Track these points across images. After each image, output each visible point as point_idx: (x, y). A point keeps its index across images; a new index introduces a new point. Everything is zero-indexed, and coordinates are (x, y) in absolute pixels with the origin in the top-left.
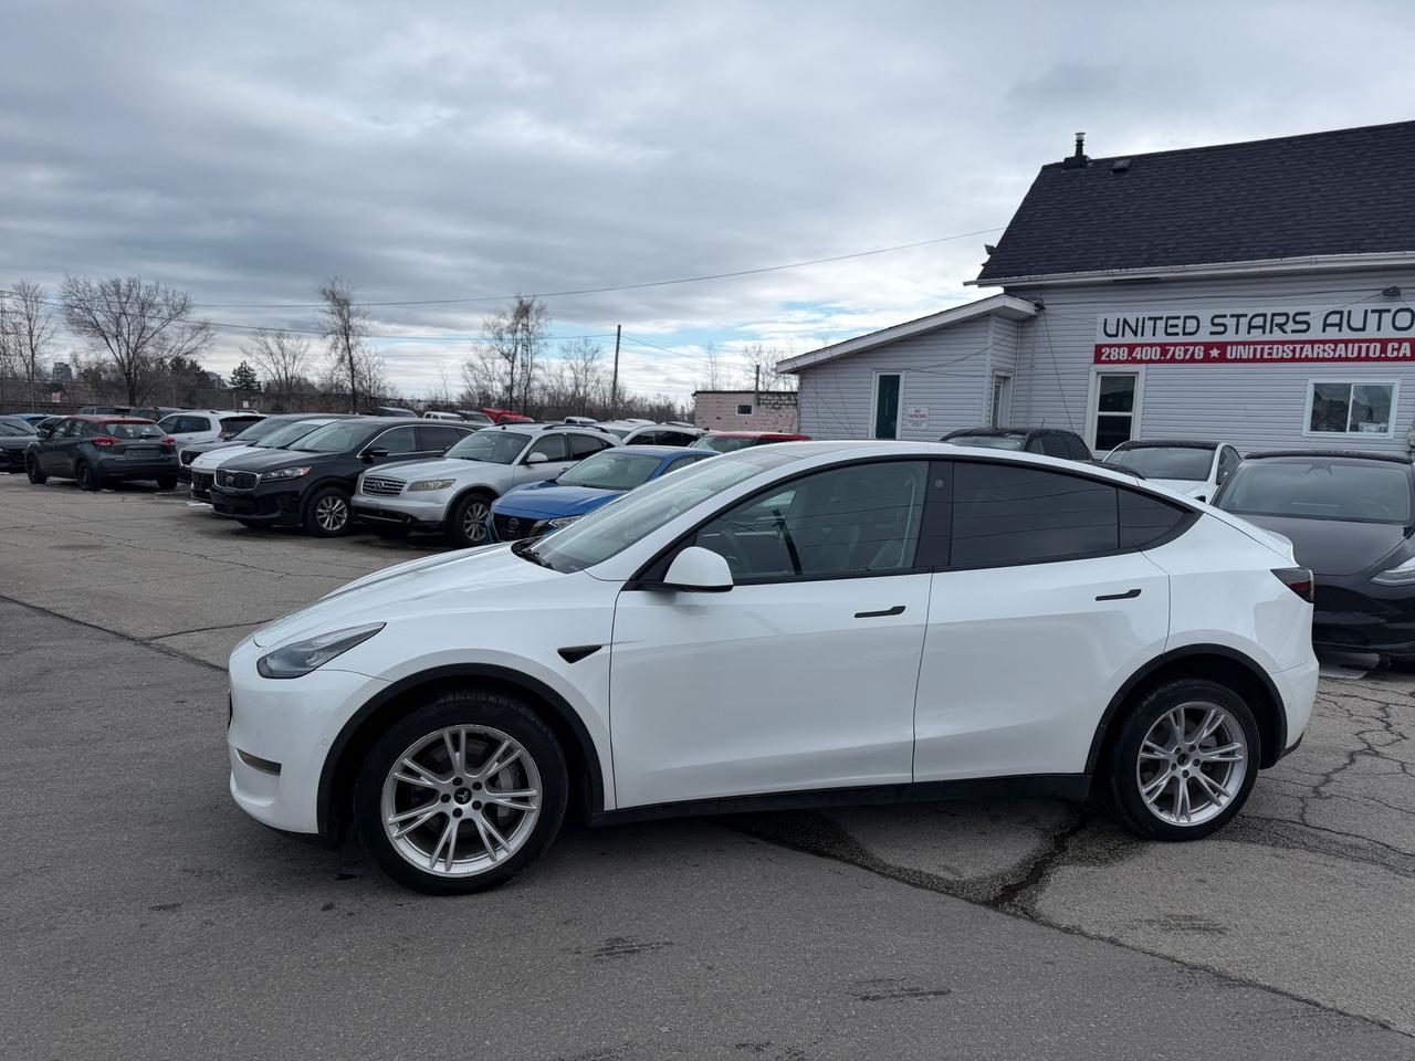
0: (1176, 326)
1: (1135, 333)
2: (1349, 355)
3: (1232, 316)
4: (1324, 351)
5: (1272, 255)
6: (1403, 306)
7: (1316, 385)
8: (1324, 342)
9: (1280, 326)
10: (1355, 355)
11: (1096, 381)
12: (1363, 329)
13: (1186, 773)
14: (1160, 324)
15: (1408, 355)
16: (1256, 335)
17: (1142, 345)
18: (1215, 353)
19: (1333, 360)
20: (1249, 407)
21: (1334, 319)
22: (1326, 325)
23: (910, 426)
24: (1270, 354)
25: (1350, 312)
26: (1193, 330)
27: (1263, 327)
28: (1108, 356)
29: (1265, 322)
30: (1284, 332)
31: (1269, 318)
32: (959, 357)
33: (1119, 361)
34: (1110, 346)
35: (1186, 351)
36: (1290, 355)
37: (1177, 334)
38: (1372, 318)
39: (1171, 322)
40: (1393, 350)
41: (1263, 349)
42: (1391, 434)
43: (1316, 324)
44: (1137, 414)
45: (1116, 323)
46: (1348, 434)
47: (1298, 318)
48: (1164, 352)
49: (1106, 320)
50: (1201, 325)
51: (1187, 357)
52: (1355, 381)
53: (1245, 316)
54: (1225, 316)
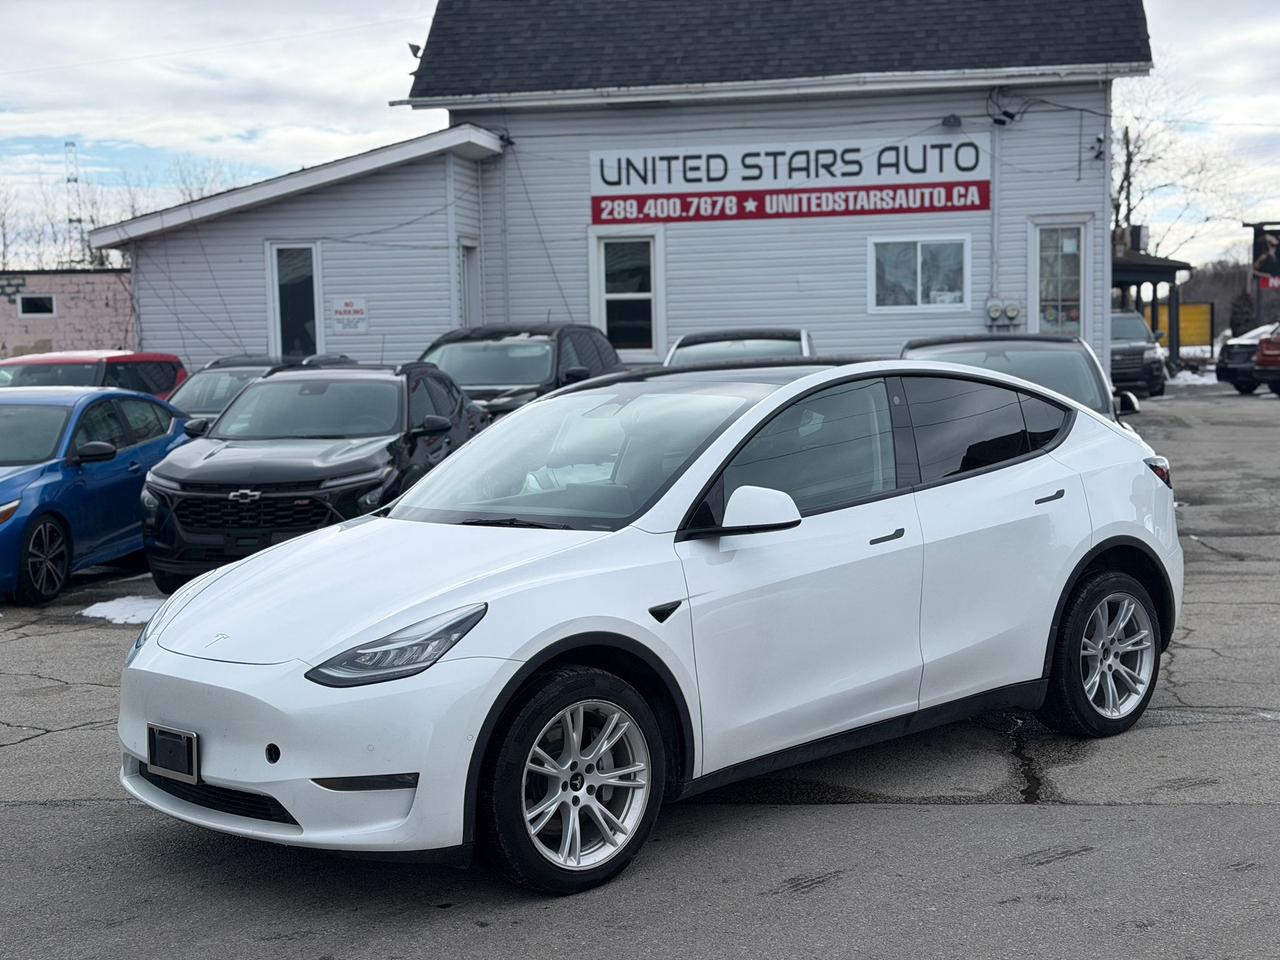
0: (697, 169)
1: (644, 179)
2: (912, 205)
3: (767, 154)
4: (882, 199)
5: (810, 72)
6: (967, 140)
7: (877, 245)
8: (881, 188)
9: (827, 167)
10: (918, 204)
11: (599, 251)
12: (923, 170)
13: (1110, 666)
14: (677, 166)
15: (977, 202)
16: (799, 180)
17: (656, 197)
18: (751, 206)
19: (893, 211)
20: (802, 278)
21: (889, 158)
22: (881, 166)
23: (339, 328)
24: (819, 205)
25: (906, 148)
26: (720, 174)
27: (807, 169)
28: (611, 213)
29: (808, 161)
30: (832, 175)
31: (812, 156)
32: (410, 218)
33: (626, 221)
34: (613, 199)
35: (714, 204)
36: (843, 207)
37: (699, 180)
38: (933, 155)
39: (691, 163)
40: (960, 196)
41: (809, 200)
42: (967, 305)
43: (870, 166)
44: (659, 295)
45: (616, 165)
46: (921, 307)
47: (848, 157)
48: (686, 206)
49: (602, 161)
50: (730, 166)
51: (717, 212)
52: (922, 238)
53: (783, 154)
54: (757, 155)
